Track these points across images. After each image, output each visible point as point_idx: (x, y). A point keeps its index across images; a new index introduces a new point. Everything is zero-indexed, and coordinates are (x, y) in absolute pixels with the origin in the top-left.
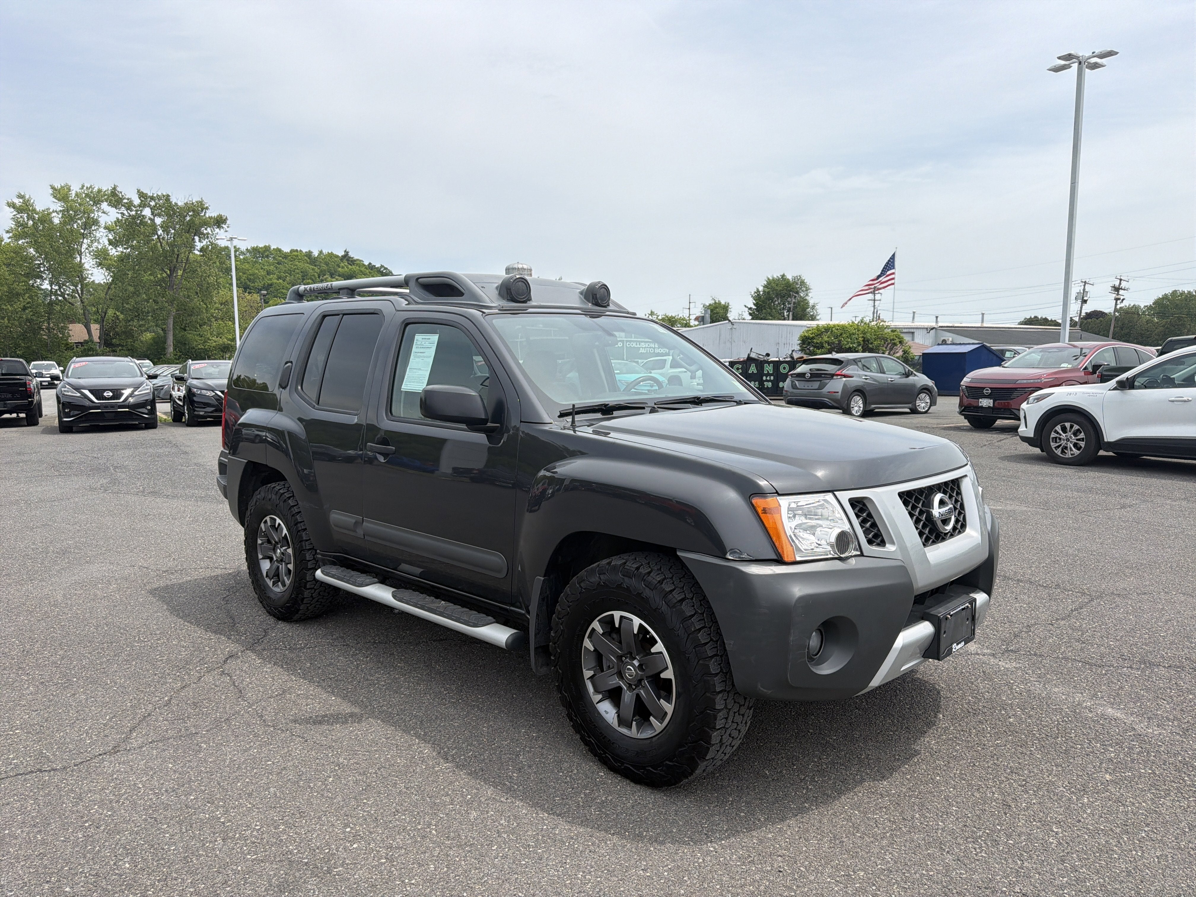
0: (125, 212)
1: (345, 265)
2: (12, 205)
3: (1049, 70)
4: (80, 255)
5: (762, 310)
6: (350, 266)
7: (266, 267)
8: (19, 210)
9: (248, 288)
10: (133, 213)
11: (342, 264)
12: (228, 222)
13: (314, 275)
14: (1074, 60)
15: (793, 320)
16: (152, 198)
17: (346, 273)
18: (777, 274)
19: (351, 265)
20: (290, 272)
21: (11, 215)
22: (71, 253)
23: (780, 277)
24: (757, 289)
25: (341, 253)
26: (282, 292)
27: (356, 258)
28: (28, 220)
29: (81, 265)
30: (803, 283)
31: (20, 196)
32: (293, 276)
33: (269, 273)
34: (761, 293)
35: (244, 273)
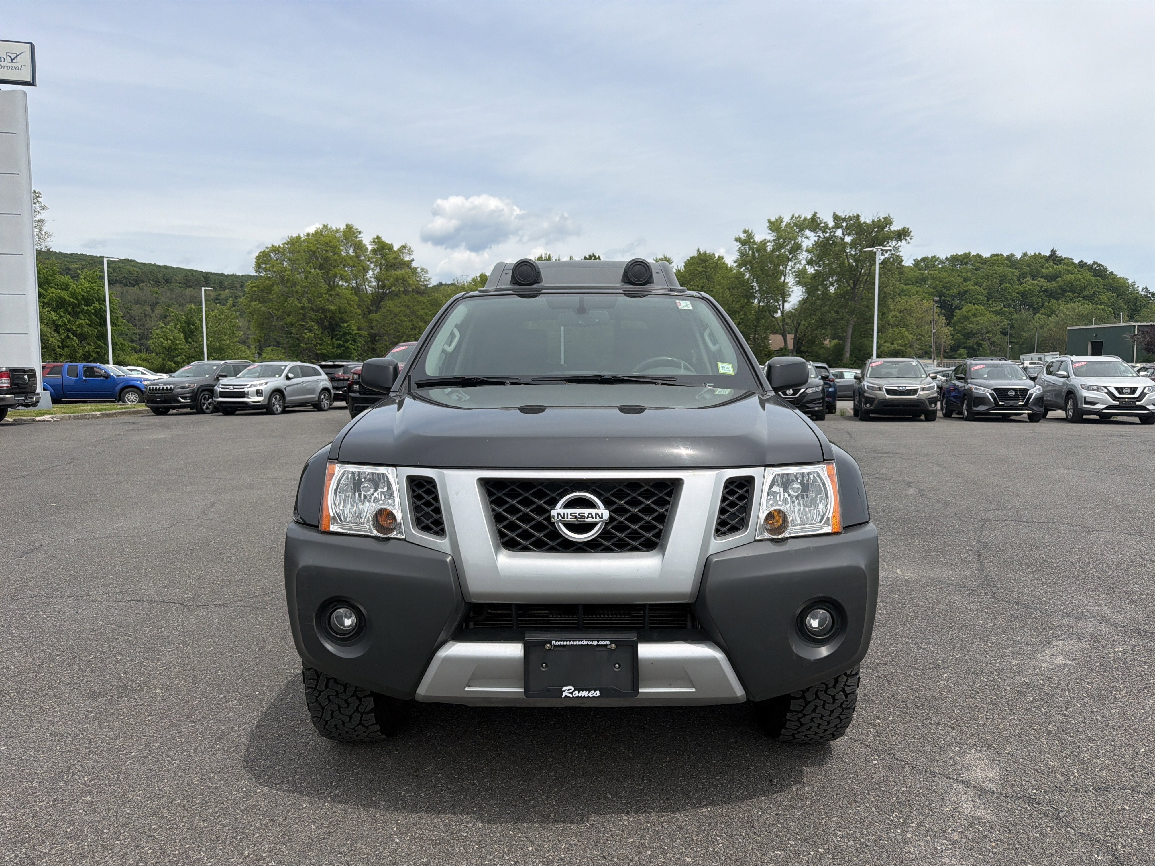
0: (821, 235)
1: (1050, 265)
2: (738, 240)
4: (785, 276)
6: (1055, 267)
7: (964, 274)
8: (743, 243)
9: (943, 296)
10: (828, 235)
11: (1047, 265)
12: (912, 234)
13: (1012, 279)
16: (844, 220)
17: (1050, 274)
19: (1057, 265)
20: (987, 277)
21: (737, 248)
22: (778, 274)
25: (1048, 254)
26: (977, 298)
27: (1064, 256)
28: (749, 250)
29: (785, 284)
31: (745, 232)
32: (990, 282)
33: (965, 280)
35: (941, 282)
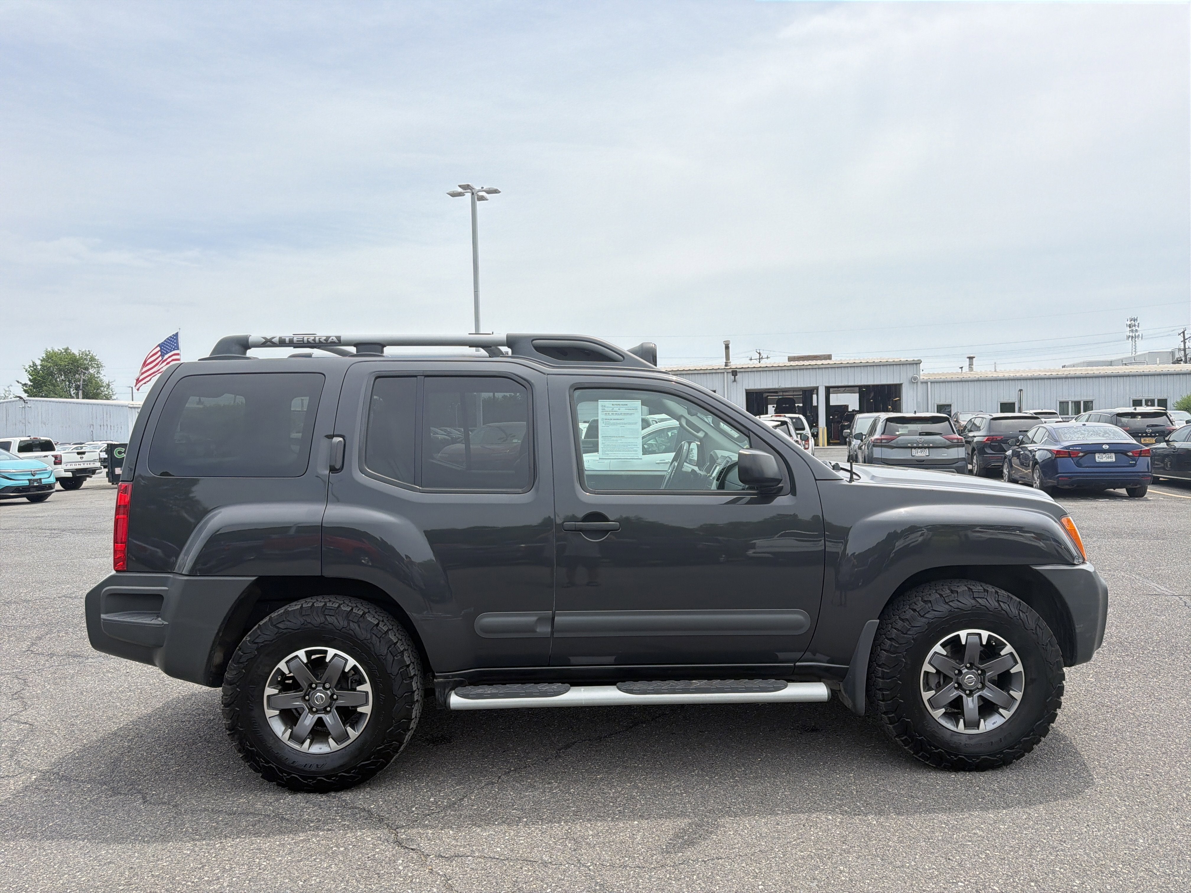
3: (447, 193)
5: (42, 387)
14: (469, 190)
15: (83, 398)
18: (58, 347)
23: (63, 351)
24: (33, 363)
30: (92, 359)
34: (39, 367)
